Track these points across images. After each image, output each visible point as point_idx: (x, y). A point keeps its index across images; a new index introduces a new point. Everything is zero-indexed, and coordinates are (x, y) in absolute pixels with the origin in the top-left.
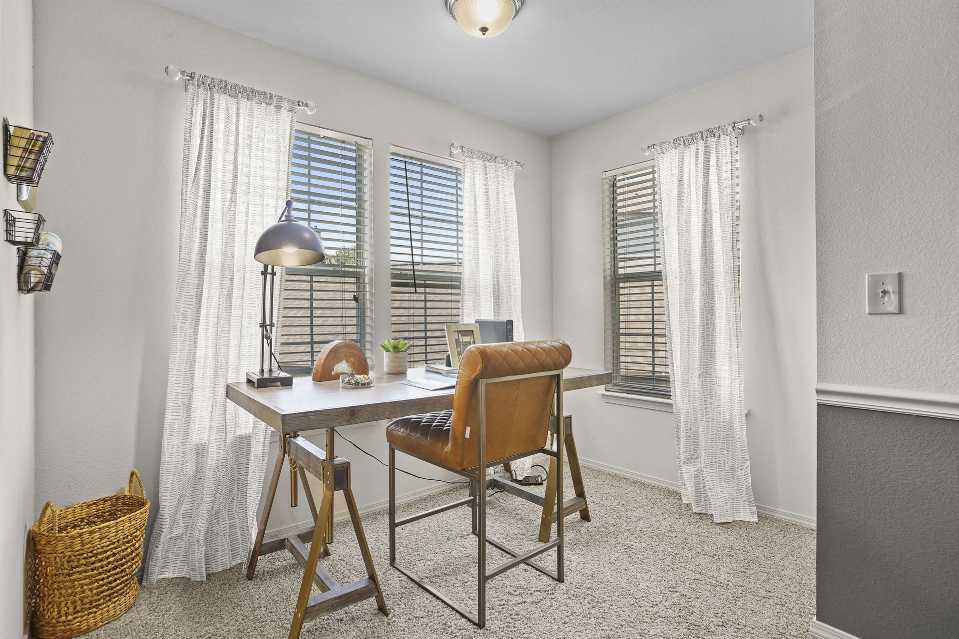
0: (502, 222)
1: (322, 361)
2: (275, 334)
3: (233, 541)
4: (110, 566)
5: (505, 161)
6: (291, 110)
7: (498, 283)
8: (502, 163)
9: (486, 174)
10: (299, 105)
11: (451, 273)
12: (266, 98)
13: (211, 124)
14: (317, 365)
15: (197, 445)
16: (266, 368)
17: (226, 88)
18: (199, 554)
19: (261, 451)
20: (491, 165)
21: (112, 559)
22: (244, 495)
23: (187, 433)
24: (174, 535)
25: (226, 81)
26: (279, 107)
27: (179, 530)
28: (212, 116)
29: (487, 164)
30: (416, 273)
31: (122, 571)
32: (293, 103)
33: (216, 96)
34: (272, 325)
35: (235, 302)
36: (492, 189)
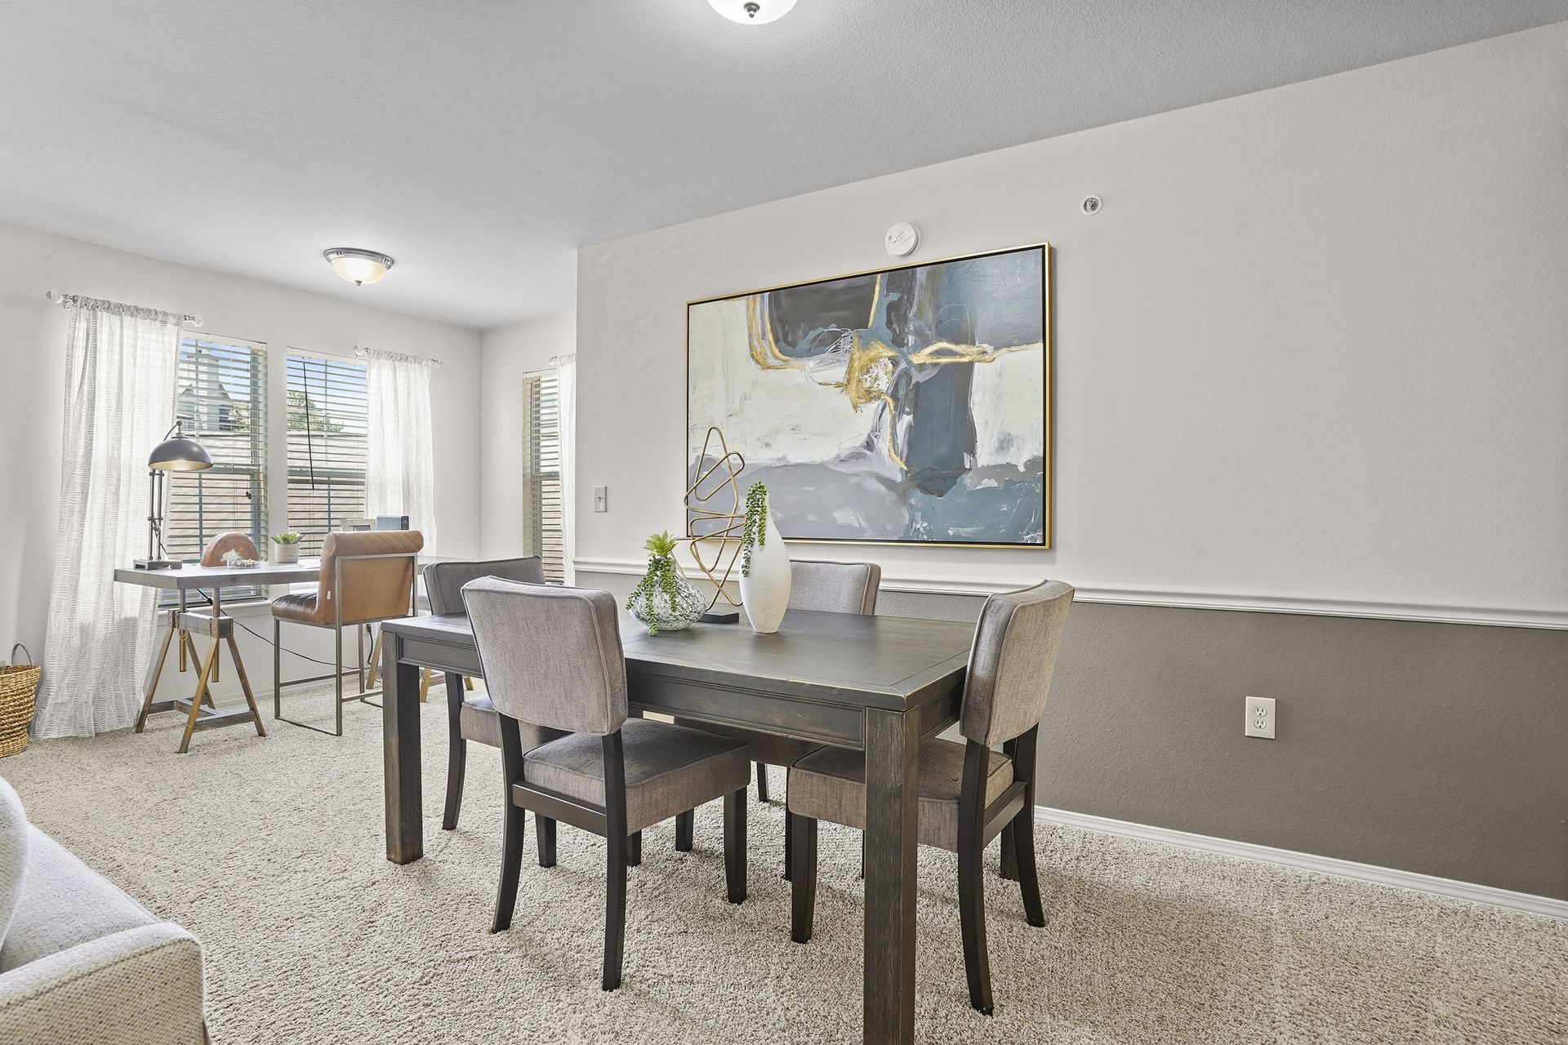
0: (414, 421)
1: (211, 550)
2: (164, 527)
3: (119, 709)
4: (11, 709)
5: (418, 360)
6: (177, 324)
7: (408, 481)
8: (415, 363)
9: (395, 375)
10: (186, 319)
11: (357, 470)
12: (150, 314)
13: (95, 341)
14: (206, 553)
15: (82, 624)
16: (155, 555)
17: (108, 307)
18: (87, 714)
19: (148, 629)
20: (401, 367)
21: (12, 704)
22: (131, 671)
23: (73, 611)
24: (59, 701)
25: (108, 302)
26: (164, 322)
27: (64, 696)
28: (95, 334)
29: (397, 363)
30: (314, 470)
31: (20, 716)
32: (179, 318)
33: (99, 314)
34: (160, 519)
35: (123, 498)
36: (401, 388)
